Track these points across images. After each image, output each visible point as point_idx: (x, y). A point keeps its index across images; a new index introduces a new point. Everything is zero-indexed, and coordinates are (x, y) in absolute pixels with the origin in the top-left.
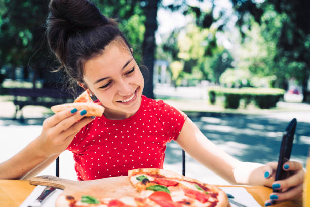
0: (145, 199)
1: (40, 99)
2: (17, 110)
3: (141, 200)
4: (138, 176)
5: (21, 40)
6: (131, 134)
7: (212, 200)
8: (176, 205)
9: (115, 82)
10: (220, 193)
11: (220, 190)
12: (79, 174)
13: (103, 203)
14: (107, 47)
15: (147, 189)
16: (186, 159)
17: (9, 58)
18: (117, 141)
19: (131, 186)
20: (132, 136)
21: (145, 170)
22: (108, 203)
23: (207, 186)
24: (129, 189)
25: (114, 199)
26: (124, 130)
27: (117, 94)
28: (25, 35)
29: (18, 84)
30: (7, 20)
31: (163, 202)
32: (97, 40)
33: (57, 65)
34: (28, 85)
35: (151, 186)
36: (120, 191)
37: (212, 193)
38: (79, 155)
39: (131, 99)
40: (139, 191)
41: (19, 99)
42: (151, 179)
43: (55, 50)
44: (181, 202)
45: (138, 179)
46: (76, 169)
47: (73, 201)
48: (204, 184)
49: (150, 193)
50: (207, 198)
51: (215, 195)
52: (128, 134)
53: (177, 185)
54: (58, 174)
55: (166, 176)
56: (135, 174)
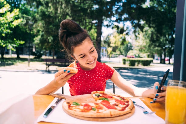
0: (99, 104)
1: (55, 63)
2: (47, 67)
3: (97, 104)
4: (95, 94)
5: (48, 40)
6: (92, 76)
7: (126, 104)
8: (112, 106)
9: (86, 56)
10: (130, 101)
11: (130, 99)
12: (71, 93)
13: (82, 105)
14: (83, 42)
15: (99, 99)
16: (115, 87)
17: (44, 47)
18: (87, 79)
19: (92, 98)
20: (92, 77)
21: (98, 92)
22: (83, 105)
23: (124, 98)
24: (92, 99)
25: (86, 103)
26: (90, 75)
27: (87, 60)
28: (50, 38)
29: (47, 57)
30: (44, 33)
31: (106, 105)
32: (80, 39)
33: (63, 48)
34: (51, 58)
35: (101, 98)
36: (88, 100)
37: (126, 101)
38: (71, 84)
39: (93, 62)
40: (96, 100)
41: (48, 63)
42: (101, 95)
43: (62, 42)
44: (113, 105)
45: (95, 95)
46: (70, 91)
47: (69, 104)
48: (123, 97)
49: (101, 101)
50: (124, 103)
51: (128, 102)
52: (91, 76)
53: (112, 97)
54: (63, 93)
55: (107, 94)
56: (94, 93)
